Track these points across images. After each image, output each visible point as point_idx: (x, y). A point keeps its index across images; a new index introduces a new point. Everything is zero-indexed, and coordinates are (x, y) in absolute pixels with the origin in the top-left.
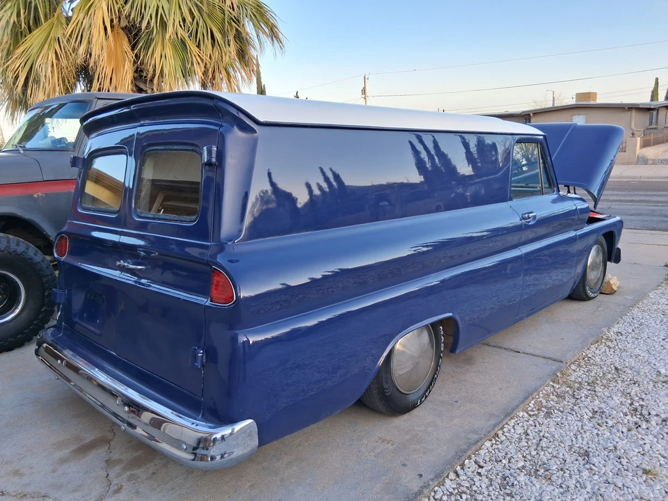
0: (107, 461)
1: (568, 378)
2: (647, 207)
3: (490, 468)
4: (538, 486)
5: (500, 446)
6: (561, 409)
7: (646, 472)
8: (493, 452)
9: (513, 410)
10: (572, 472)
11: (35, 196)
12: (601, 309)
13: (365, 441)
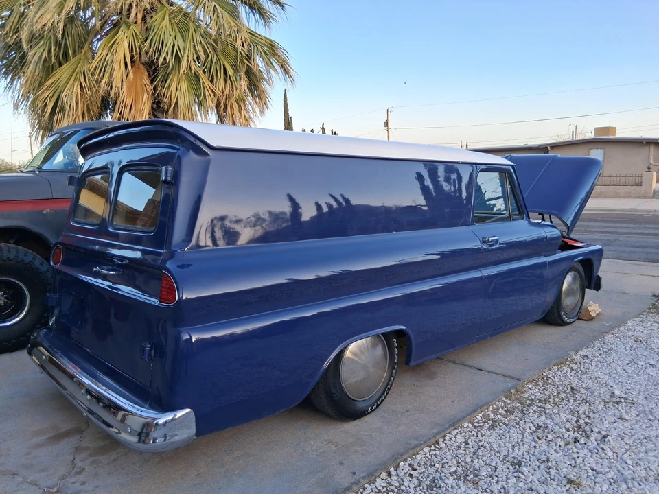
0: (76, 448)
1: (522, 395)
2: (654, 240)
3: (422, 471)
4: (463, 489)
5: (438, 453)
6: (507, 423)
7: (570, 482)
8: (430, 457)
9: (459, 420)
10: (500, 479)
11: (44, 212)
12: (574, 333)
13: (312, 442)
